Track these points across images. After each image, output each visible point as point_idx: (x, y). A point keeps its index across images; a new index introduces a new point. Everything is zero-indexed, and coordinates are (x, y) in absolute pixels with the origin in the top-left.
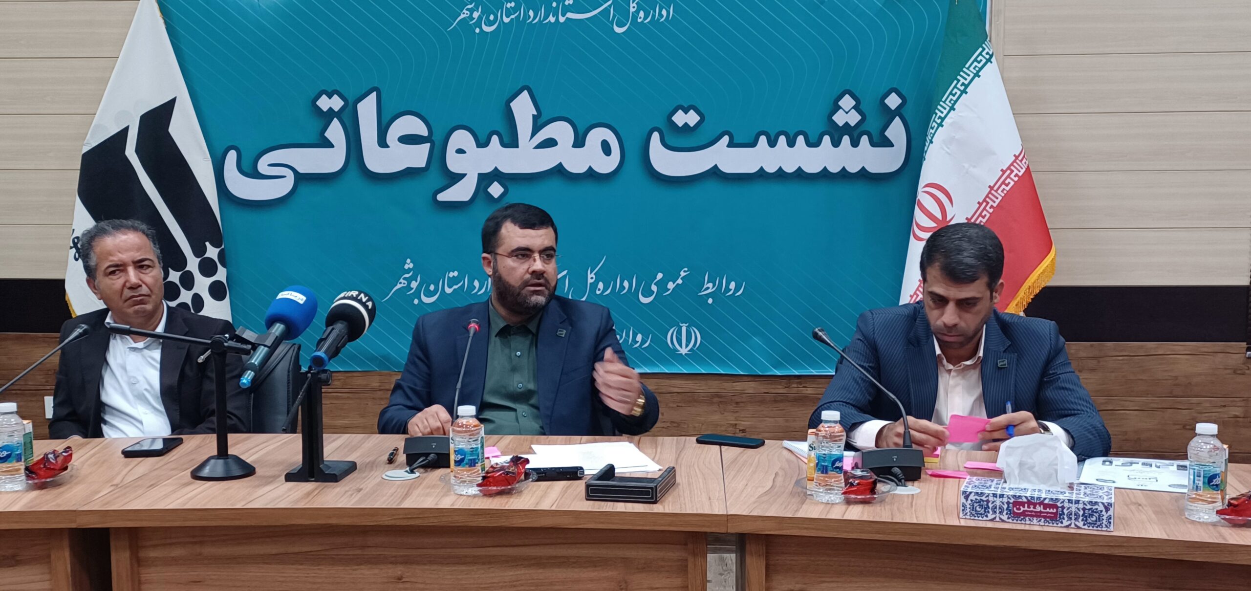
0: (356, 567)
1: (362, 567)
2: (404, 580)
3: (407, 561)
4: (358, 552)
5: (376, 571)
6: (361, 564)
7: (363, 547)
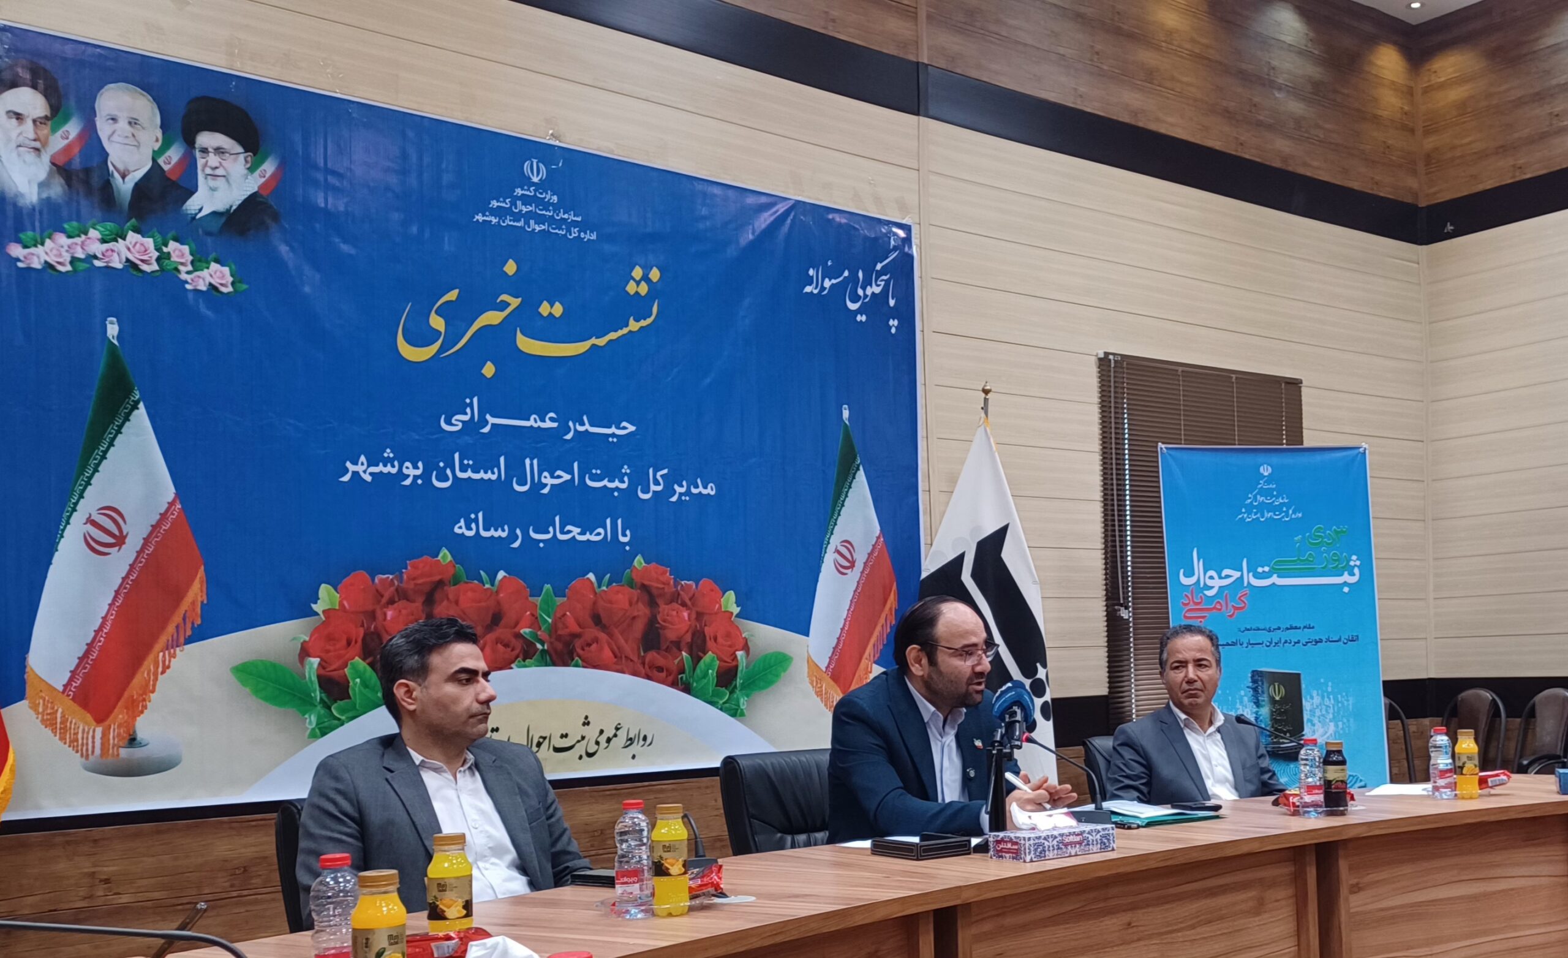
0: (1102, 919)
1: (1106, 918)
2: (1133, 925)
3: (1133, 907)
4: (1101, 905)
5: (1115, 921)
6: (1105, 916)
7: (1106, 899)
